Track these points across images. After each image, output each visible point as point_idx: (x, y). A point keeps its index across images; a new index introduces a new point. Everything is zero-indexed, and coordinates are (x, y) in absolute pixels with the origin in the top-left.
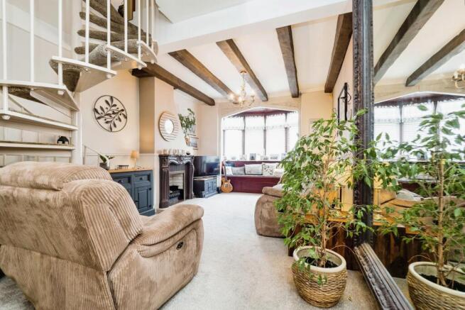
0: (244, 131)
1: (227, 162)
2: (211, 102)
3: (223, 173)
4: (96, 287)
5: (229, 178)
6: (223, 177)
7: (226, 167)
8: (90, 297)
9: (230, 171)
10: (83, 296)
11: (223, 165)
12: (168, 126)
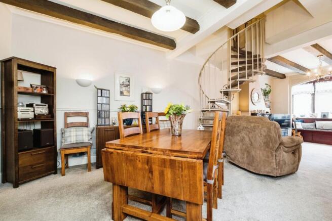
0: (313, 94)
1: (296, 119)
2: (283, 76)
3: (293, 127)
4: (270, 155)
5: (299, 131)
6: (293, 130)
7: (296, 123)
8: (266, 159)
9: (300, 126)
10: (263, 158)
11: (293, 121)
12: (255, 96)
